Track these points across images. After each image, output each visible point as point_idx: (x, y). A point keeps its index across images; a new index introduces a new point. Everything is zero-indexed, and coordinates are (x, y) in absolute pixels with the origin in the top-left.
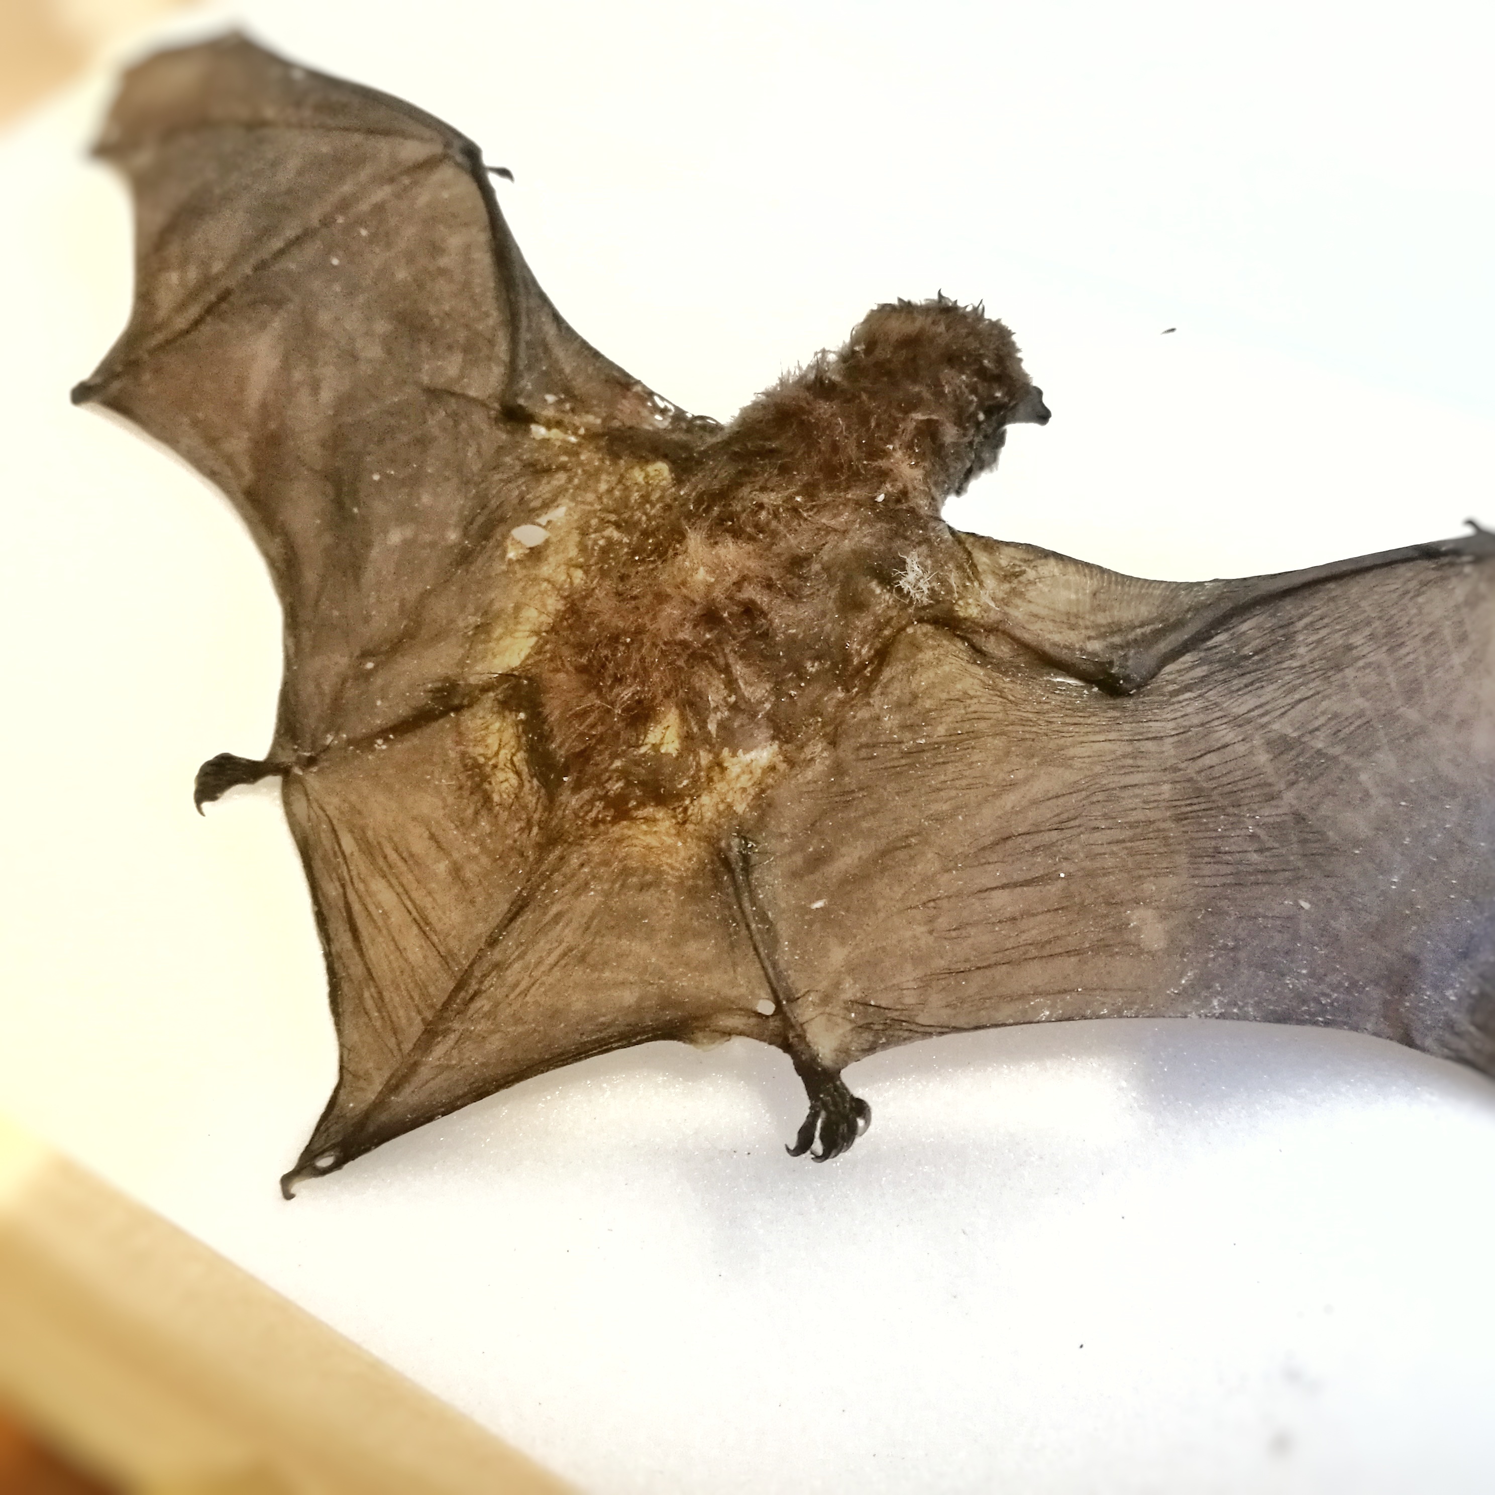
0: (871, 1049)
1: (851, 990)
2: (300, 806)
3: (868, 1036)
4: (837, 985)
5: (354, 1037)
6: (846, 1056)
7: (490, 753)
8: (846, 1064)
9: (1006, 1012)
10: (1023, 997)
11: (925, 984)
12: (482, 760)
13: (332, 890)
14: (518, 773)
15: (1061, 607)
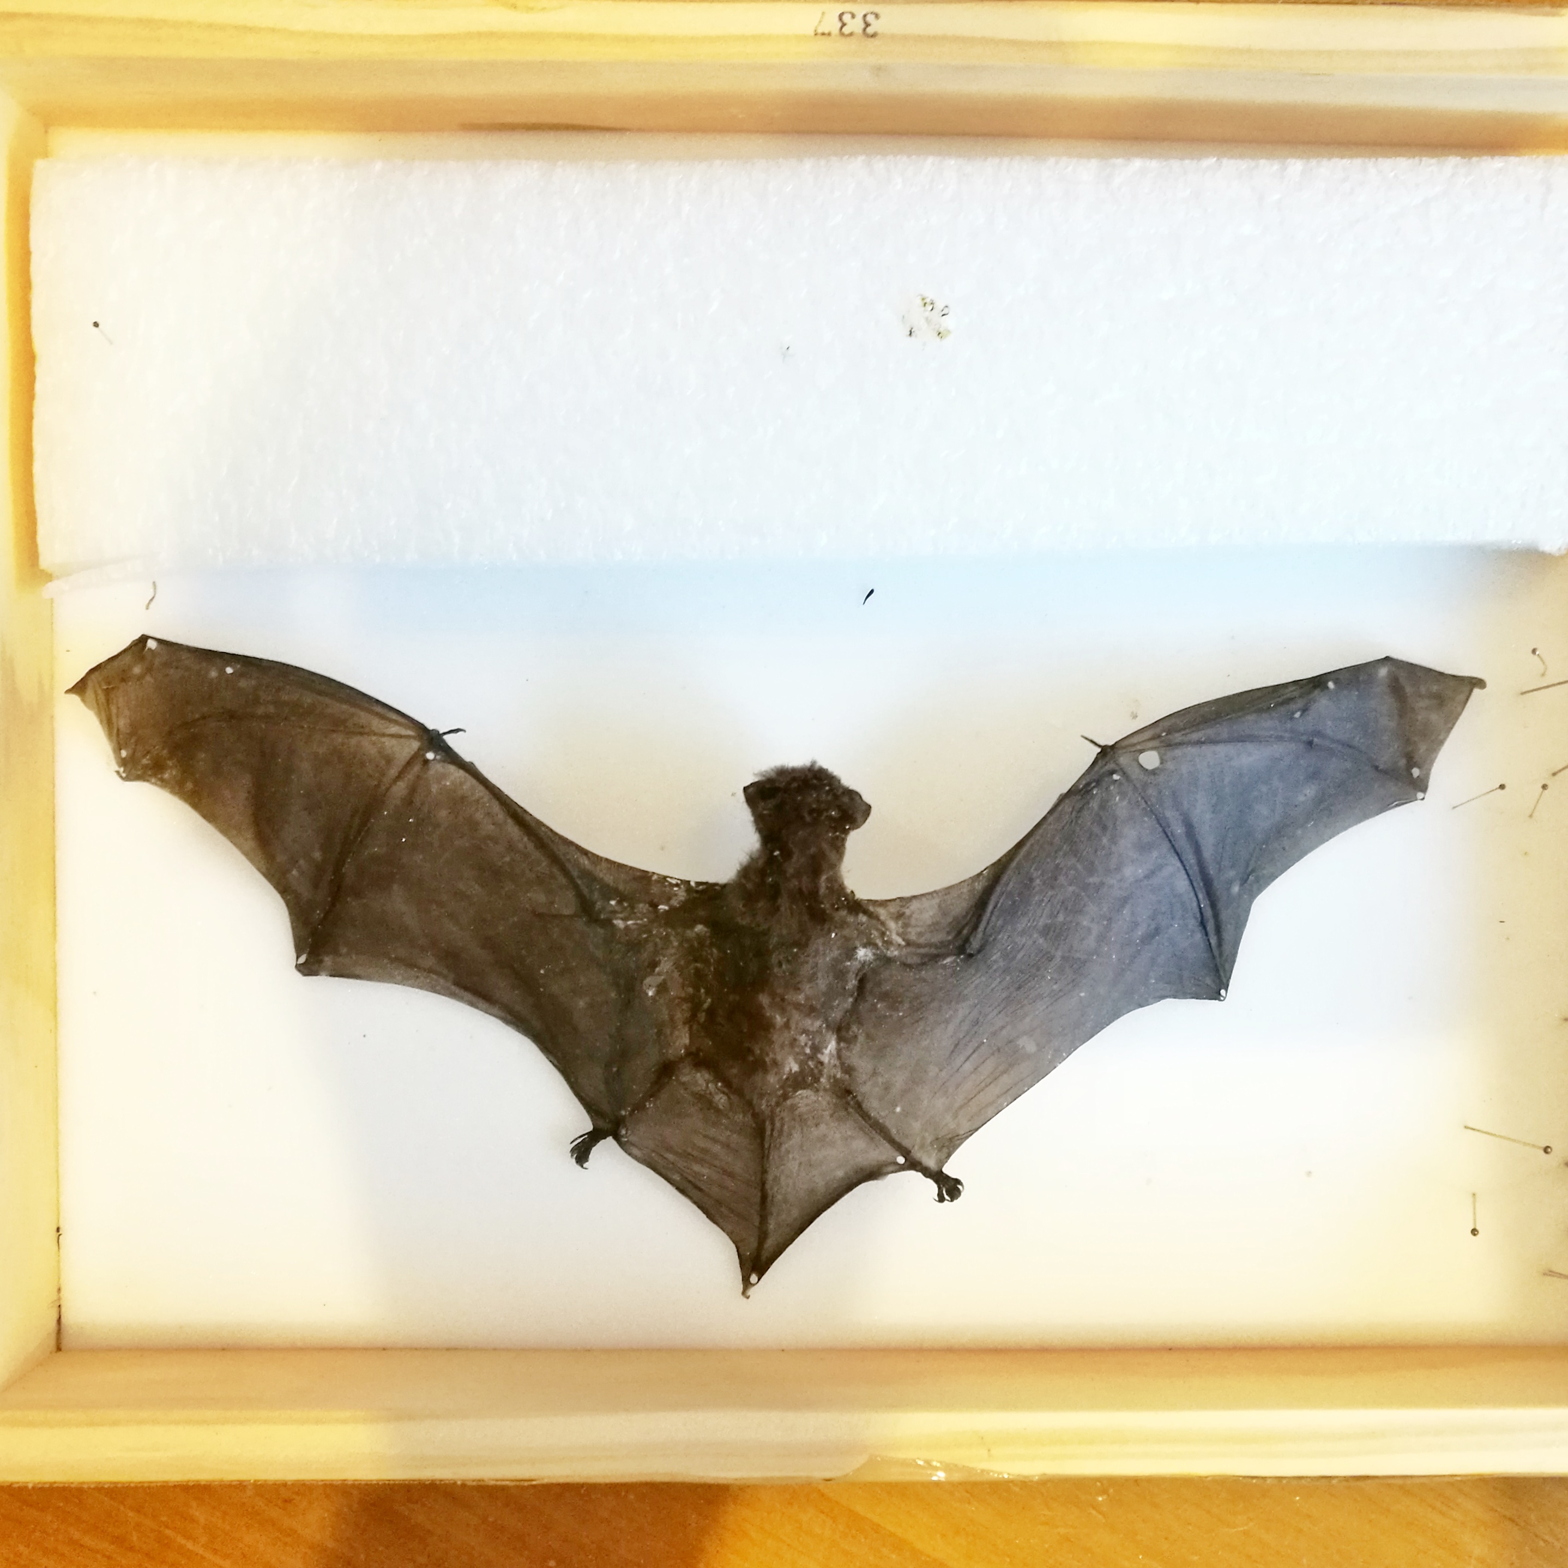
0: (949, 1156)
1: (929, 1138)
2: (635, 1151)
3: (945, 1150)
4: (924, 1138)
5: (730, 1228)
6: (942, 1162)
7: (704, 1088)
8: (943, 1166)
9: (990, 1111)
10: (994, 1102)
11: (955, 1116)
12: (703, 1093)
13: (676, 1177)
14: (724, 1093)
15: (929, 922)
